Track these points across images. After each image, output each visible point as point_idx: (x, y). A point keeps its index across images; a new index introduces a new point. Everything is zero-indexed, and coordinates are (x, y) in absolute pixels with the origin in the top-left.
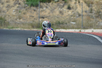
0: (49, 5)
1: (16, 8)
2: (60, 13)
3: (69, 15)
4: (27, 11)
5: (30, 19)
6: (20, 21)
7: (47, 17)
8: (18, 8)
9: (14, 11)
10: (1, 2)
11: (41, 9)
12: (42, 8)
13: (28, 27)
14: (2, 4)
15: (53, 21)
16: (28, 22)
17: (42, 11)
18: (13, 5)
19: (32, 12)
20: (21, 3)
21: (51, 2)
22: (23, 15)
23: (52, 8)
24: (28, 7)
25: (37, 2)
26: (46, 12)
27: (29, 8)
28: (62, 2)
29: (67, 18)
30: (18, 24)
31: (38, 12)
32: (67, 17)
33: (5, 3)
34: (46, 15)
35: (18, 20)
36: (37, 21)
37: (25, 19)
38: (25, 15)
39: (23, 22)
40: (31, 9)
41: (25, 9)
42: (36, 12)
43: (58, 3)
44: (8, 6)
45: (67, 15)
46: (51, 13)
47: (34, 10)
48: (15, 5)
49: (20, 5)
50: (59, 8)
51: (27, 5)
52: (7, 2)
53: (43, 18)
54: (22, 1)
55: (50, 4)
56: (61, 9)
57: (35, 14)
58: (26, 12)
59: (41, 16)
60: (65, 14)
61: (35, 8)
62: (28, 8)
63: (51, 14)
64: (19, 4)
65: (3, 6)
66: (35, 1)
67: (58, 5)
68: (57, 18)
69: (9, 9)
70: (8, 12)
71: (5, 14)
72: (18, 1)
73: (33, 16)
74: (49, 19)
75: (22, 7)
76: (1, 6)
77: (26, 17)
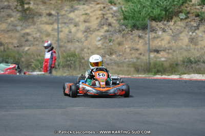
0: (169, 27)
1: (102, 33)
2: (191, 42)
4: (124, 39)
5: (131, 54)
6: (111, 60)
7: (163, 50)
8: (107, 33)
9: (99, 38)
10: (73, 21)
11: (153, 35)
12: (155, 31)
13: (128, 71)
14: (75, 26)
15: (177, 58)
16: (127, 60)
18: (98, 28)
19: (134, 41)
20: (113, 23)
21: (173, 21)
22: (116, 47)
23: (174, 31)
24: (127, 30)
25: (145, 20)
26: (162, 40)
27: (130, 32)
28: (194, 19)
30: (108, 64)
31: (147, 39)
33: (80, 23)
35: (107, 56)
36: (145, 58)
37: (120, 55)
38: (120, 47)
39: (118, 60)
40: (132, 34)
41: (122, 35)
42: (143, 41)
43: (187, 20)
46: (173, 42)
47: (140, 37)
48: (100, 27)
49: (110, 27)
50: (188, 32)
51: (124, 27)
52: (85, 22)
53: (157, 51)
54: (115, 20)
55: (171, 23)
56: (193, 33)
57: (140, 45)
58: (122, 42)
59: (154, 49)
60: (200, 42)
61: (140, 33)
62: (128, 33)
63: (174, 44)
64: (110, 25)
65: (78, 30)
66: (141, 19)
67: (187, 26)
69: (89, 35)
70: (87, 42)
71: (81, 45)
72: (107, 19)
73: (137, 48)
74: (168, 53)
75: (115, 31)
76: (74, 30)
77: (122, 51)
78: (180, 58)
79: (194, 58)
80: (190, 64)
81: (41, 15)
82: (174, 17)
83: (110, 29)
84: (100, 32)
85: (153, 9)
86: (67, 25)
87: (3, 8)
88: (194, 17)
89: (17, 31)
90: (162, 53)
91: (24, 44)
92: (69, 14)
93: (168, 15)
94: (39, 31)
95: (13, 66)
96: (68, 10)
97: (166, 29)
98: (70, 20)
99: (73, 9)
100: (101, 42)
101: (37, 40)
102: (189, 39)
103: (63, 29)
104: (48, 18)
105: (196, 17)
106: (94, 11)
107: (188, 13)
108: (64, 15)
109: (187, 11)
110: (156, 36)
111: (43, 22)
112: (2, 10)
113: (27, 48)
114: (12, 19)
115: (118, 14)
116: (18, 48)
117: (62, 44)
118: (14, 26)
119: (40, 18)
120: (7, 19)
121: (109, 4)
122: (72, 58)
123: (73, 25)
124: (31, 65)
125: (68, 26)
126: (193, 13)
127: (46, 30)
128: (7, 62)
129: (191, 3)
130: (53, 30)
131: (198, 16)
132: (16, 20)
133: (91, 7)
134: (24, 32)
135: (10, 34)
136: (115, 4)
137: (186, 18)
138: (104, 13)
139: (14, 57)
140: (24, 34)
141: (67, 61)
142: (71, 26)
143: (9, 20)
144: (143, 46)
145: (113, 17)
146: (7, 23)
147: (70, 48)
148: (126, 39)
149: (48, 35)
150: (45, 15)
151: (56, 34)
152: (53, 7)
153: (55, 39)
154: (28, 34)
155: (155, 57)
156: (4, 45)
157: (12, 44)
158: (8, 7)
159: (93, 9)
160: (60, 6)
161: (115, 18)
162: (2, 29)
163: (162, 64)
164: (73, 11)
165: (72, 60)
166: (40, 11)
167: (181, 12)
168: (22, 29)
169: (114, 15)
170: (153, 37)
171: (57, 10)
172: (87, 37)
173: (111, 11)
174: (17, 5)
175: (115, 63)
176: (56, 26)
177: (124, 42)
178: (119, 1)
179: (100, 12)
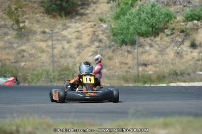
0: (155, 42)
1: (93, 48)
2: (177, 57)
3: (193, 58)
4: (114, 54)
5: (121, 68)
7: (151, 64)
8: (98, 49)
9: (90, 54)
10: (66, 38)
11: (141, 50)
12: (142, 47)
14: (68, 42)
15: (164, 71)
16: (117, 73)
18: (89, 44)
19: (124, 55)
20: (103, 39)
21: (160, 36)
22: (107, 62)
23: (160, 46)
24: (116, 45)
25: (133, 36)
26: (150, 54)
27: (119, 47)
28: (179, 35)
29: (190, 65)
31: (135, 54)
32: (191, 63)
33: (72, 40)
34: (151, 59)
36: (134, 72)
37: (110, 69)
38: (111, 61)
39: (108, 74)
40: (121, 50)
41: (111, 50)
42: (132, 55)
43: (172, 36)
44: (80, 47)
45: (190, 58)
46: (160, 56)
47: (128, 52)
48: (92, 43)
49: (101, 43)
50: (174, 47)
51: (113, 43)
52: (77, 38)
53: (146, 65)
54: (105, 36)
55: (158, 39)
56: (178, 47)
57: (129, 59)
59: (142, 62)
60: (185, 56)
61: (129, 48)
62: (117, 49)
63: (161, 58)
64: (100, 41)
65: (70, 46)
66: (129, 36)
67: (172, 41)
68: (172, 64)
69: (81, 51)
70: (79, 57)
71: (73, 60)
72: (98, 36)
73: (126, 62)
74: (155, 66)
76: (66, 46)
77: (112, 65)
78: (166, 71)
79: (180, 71)
80: (176, 75)
81: (35, 33)
82: (160, 33)
83: (101, 45)
84: (92, 48)
85: (141, 25)
86: (60, 42)
88: (179, 33)
89: (13, 48)
90: (149, 67)
91: (20, 60)
92: (61, 31)
93: (155, 31)
94: (34, 47)
95: (11, 79)
96: (61, 27)
97: (153, 44)
98: (63, 37)
99: (65, 27)
100: (92, 57)
101: (31, 57)
102: (174, 53)
103: (57, 46)
104: (42, 35)
105: (181, 32)
106: (86, 28)
107: (173, 29)
108: (58, 32)
109: (173, 27)
110: (144, 51)
111: (37, 40)
113: (23, 64)
114: (9, 37)
115: (108, 31)
116: (15, 64)
117: (55, 59)
118: (10, 43)
119: (35, 36)
120: (3, 38)
121: (100, 22)
122: (65, 72)
123: (65, 42)
124: (27, 79)
126: (177, 29)
127: (40, 48)
128: (5, 77)
129: (176, 20)
130: (47, 46)
131: (182, 31)
132: (12, 38)
133: (83, 25)
134: (20, 49)
135: (7, 50)
136: (105, 22)
137: (171, 34)
138: (93, 29)
139: (12, 72)
140: (21, 50)
141: (61, 74)
142: (65, 43)
143: (6, 39)
144: (132, 60)
145: (103, 34)
146: (4, 41)
147: (63, 65)
148: (116, 54)
149: (43, 51)
150: (39, 33)
151: (50, 50)
152: (47, 25)
153: (49, 54)
154: (24, 51)
155: (143, 70)
156: (2, 61)
157: (10, 60)
158: (5, 26)
159: (84, 27)
160: (53, 24)
161: (105, 35)
163: (150, 77)
164: (66, 29)
165: (66, 74)
166: (35, 29)
167: (167, 28)
168: (18, 47)
169: (104, 32)
170: (141, 52)
171: (51, 28)
172: (79, 53)
173: (101, 29)
174: (13, 24)
175: (106, 77)
176: (50, 43)
177: (114, 57)
178: (109, 19)
179: (91, 30)
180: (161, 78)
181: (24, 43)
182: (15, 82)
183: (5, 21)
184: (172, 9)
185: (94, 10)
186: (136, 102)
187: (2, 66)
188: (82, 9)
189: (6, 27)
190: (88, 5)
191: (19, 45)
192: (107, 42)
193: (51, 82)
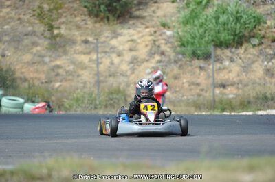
0: (238, 55)
1: (153, 63)
2: (267, 74)
4: (181, 71)
5: (191, 90)
7: (232, 85)
8: (159, 64)
9: (149, 71)
10: (115, 50)
11: (218, 65)
12: (220, 61)
14: (119, 56)
15: (249, 95)
16: (185, 97)
17: (220, 69)
18: (147, 58)
19: (194, 73)
20: (167, 51)
21: (244, 47)
22: (172, 82)
23: (244, 60)
24: (183, 59)
25: (208, 47)
26: (230, 72)
27: (188, 62)
28: (270, 46)
31: (210, 71)
33: (125, 52)
34: (231, 78)
36: (208, 95)
37: (176, 92)
38: (177, 81)
39: (173, 98)
40: (191, 66)
41: (178, 66)
42: (205, 73)
43: (261, 47)
44: (135, 61)
46: (244, 74)
47: (201, 68)
48: (151, 57)
49: (163, 56)
50: (263, 62)
51: (180, 56)
52: (131, 50)
53: (224, 86)
54: (169, 47)
55: (241, 51)
56: (268, 62)
57: (202, 78)
58: (179, 74)
59: (219, 83)
61: (201, 63)
62: (185, 64)
63: (245, 77)
64: (163, 53)
65: (122, 61)
67: (261, 53)
68: (260, 85)
69: (136, 67)
70: (133, 75)
71: (126, 79)
72: (159, 46)
73: (198, 82)
74: (238, 88)
75: (169, 62)
76: (116, 60)
77: (179, 86)
78: (253, 94)
79: (271, 94)
80: (266, 100)
81: (74, 42)
82: (245, 43)
83: (163, 59)
84: (151, 63)
86: (108, 54)
87: (26, 35)
88: (269, 43)
89: (45, 63)
90: (229, 89)
91: (53, 79)
92: (110, 40)
93: (239, 40)
94: (73, 62)
95: (42, 104)
96: (109, 35)
97: (234, 57)
98: (112, 48)
99: (116, 35)
101: (69, 75)
102: (263, 70)
103: (104, 60)
104: (83, 45)
105: (273, 42)
106: (143, 36)
107: (263, 37)
108: (104, 42)
109: (261, 36)
110: (222, 67)
111: (77, 52)
112: (25, 37)
113: (57, 85)
114: (39, 48)
115: (171, 40)
116: (46, 85)
117: (102, 78)
118: (39, 56)
119: (74, 46)
120: (31, 49)
121: (162, 28)
124: (63, 105)
125: (109, 56)
126: (268, 38)
127: (81, 63)
128: (33, 102)
129: (266, 25)
130: (91, 60)
131: (274, 40)
132: (44, 50)
133: (139, 32)
134: (53, 64)
135: (36, 67)
136: (169, 28)
137: (261, 44)
138: (155, 39)
139: (43, 96)
140: (55, 66)
141: (110, 99)
142: (114, 56)
143: (35, 50)
144: (206, 79)
145: (166, 44)
146: (31, 53)
147: (113, 84)
148: (184, 71)
149: (85, 68)
150: (79, 42)
151: (94, 66)
152: (90, 32)
153: (93, 72)
154: (58, 67)
155: (221, 93)
156: (29, 81)
157: (39, 79)
158: (33, 33)
159: (140, 35)
160: (98, 31)
161: (169, 45)
162: (26, 60)
163: (231, 102)
164: (116, 37)
165: (116, 99)
166: (74, 38)
167: (254, 37)
168: (51, 61)
169: (167, 42)
170: (218, 68)
171: (95, 35)
172: (133, 70)
173: (164, 37)
174: (44, 31)
175: (170, 102)
176: (94, 56)
177: (182, 75)
178: (174, 24)
179: (150, 38)
180: (245, 104)
181: (60, 56)
182: (46, 109)
183: (33, 27)
184: (261, 10)
185: (154, 12)
186: (212, 136)
187: (30, 88)
188: (139, 10)
189: (35, 35)
190: (146, 4)
191: (52, 59)
192: (173, 56)
193: (96, 108)
